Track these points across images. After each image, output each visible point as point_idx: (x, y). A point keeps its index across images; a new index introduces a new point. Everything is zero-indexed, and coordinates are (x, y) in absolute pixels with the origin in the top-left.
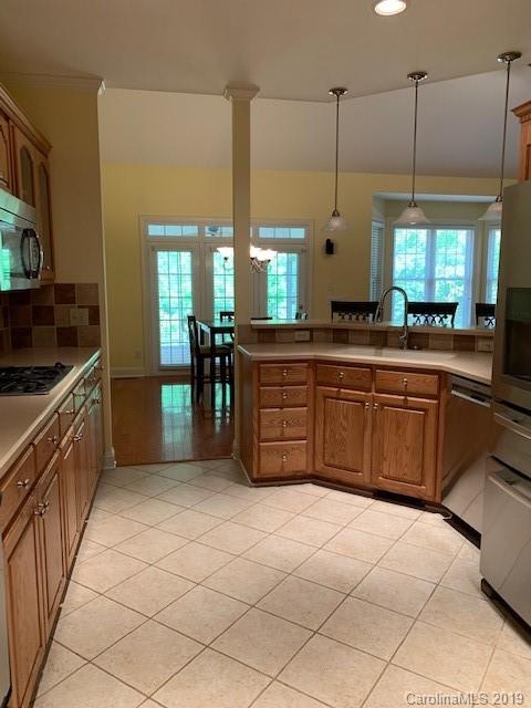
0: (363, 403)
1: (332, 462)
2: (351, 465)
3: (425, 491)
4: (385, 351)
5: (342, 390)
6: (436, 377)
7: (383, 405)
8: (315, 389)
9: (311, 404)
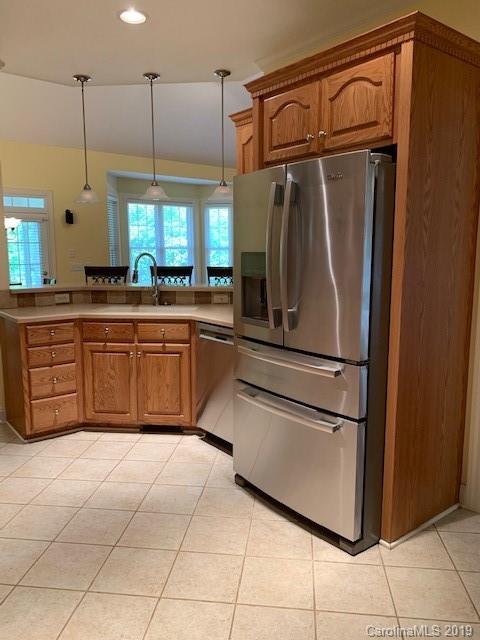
0: (128, 353)
1: (102, 408)
2: (119, 408)
3: (184, 419)
4: (141, 308)
5: (108, 344)
6: (187, 325)
7: (145, 352)
8: (82, 345)
9: (79, 359)
